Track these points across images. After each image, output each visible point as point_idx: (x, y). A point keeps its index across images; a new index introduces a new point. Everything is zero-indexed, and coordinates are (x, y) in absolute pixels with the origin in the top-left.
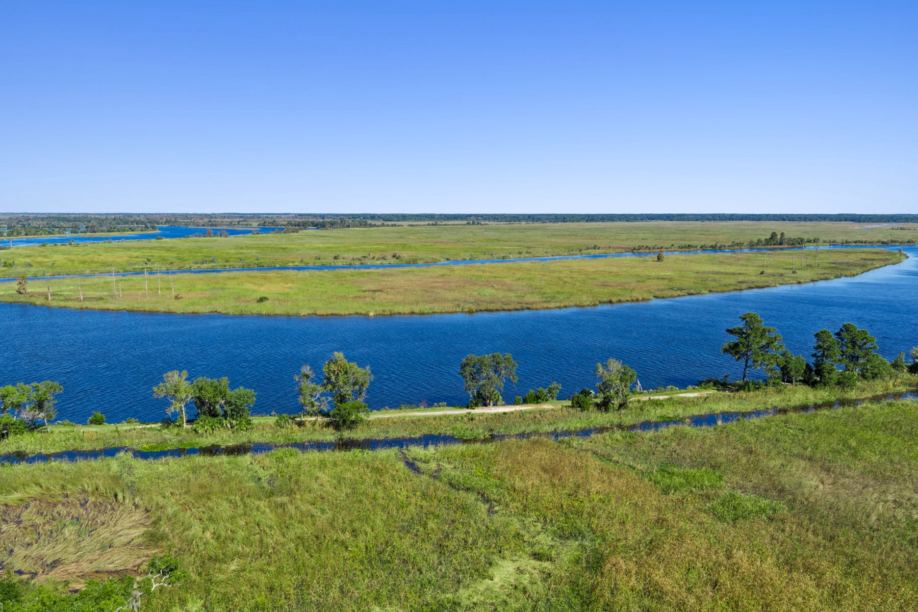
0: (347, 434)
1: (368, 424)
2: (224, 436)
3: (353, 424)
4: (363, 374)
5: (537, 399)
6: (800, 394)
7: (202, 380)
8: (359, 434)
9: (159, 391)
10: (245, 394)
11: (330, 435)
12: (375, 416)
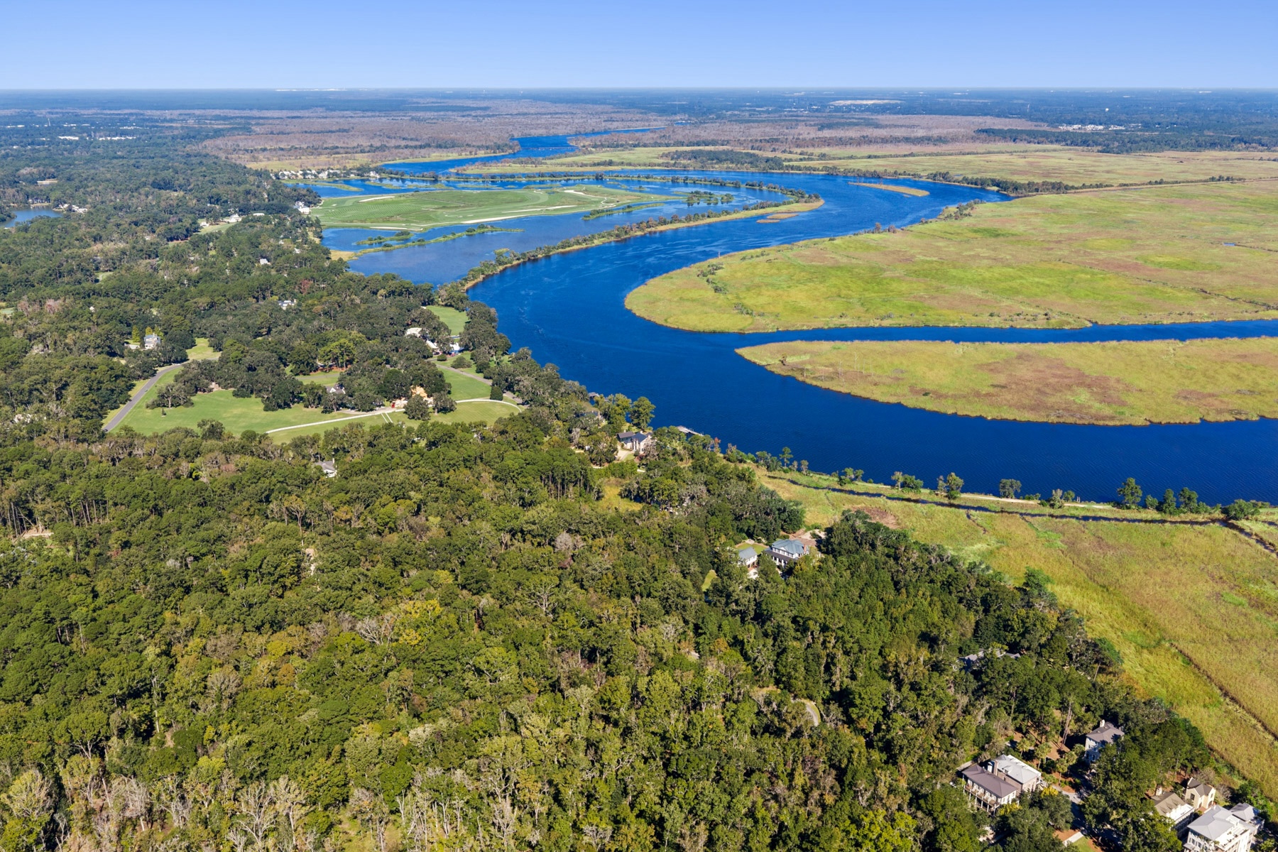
0: (952, 501)
1: (961, 499)
2: (911, 495)
3: (955, 498)
4: (960, 482)
5: (1029, 499)
6: (1152, 514)
7: (907, 476)
8: (956, 502)
9: (893, 478)
10: (920, 482)
11: (946, 501)
12: (964, 496)
